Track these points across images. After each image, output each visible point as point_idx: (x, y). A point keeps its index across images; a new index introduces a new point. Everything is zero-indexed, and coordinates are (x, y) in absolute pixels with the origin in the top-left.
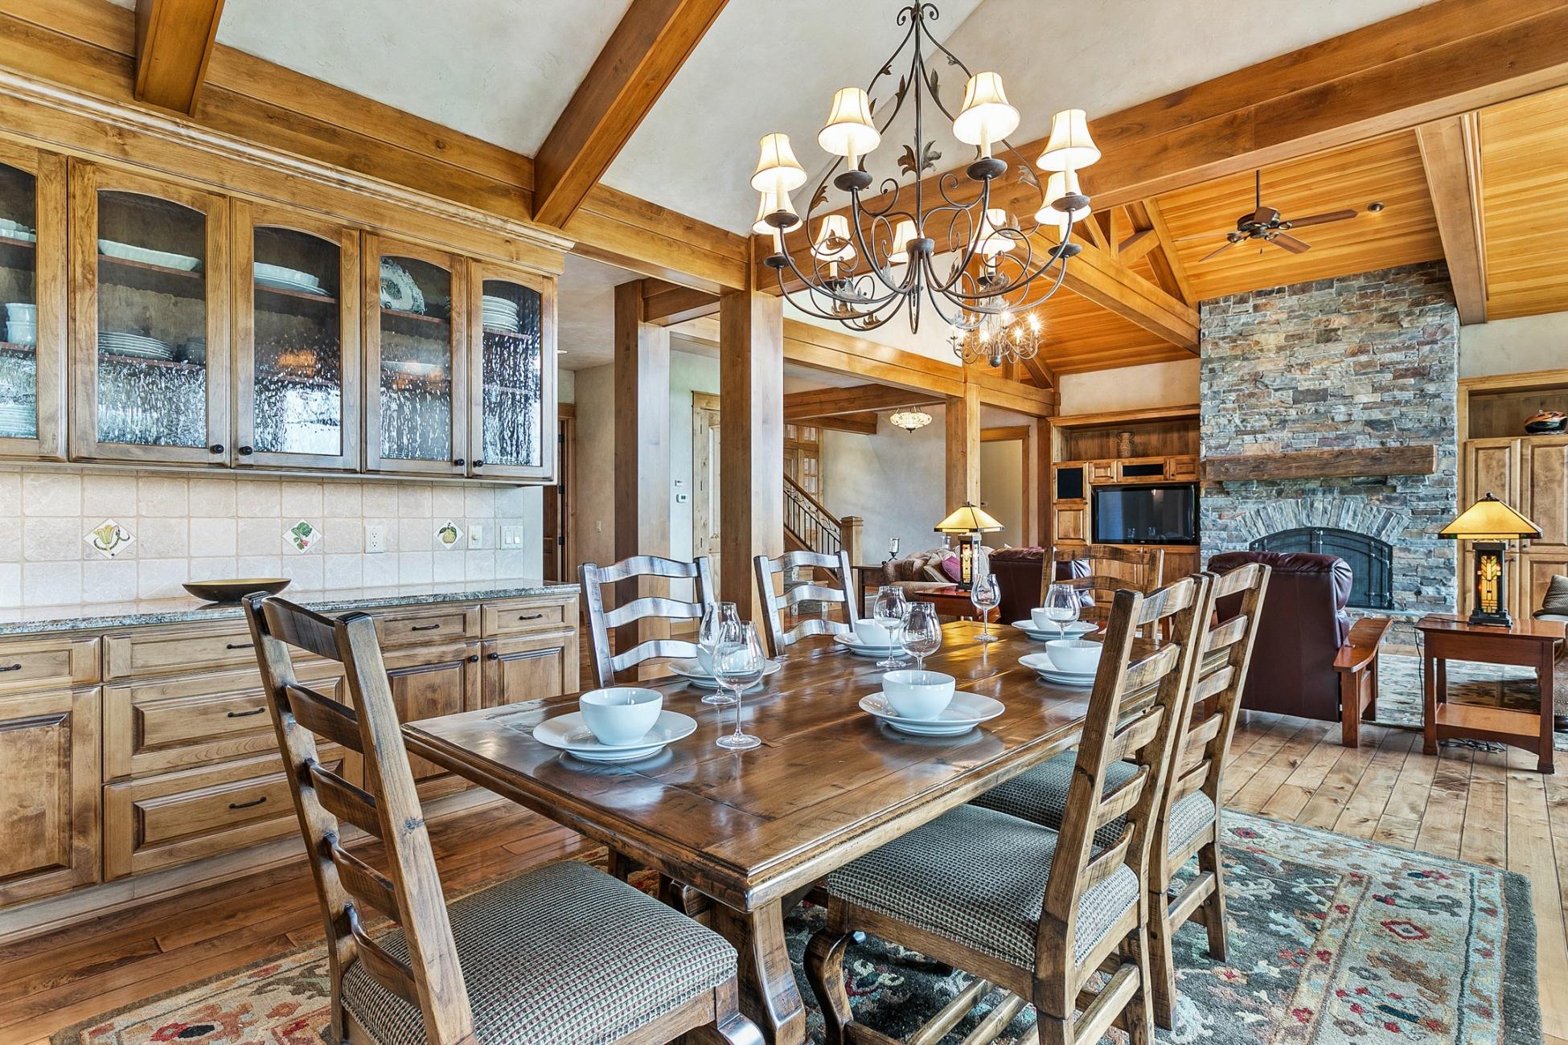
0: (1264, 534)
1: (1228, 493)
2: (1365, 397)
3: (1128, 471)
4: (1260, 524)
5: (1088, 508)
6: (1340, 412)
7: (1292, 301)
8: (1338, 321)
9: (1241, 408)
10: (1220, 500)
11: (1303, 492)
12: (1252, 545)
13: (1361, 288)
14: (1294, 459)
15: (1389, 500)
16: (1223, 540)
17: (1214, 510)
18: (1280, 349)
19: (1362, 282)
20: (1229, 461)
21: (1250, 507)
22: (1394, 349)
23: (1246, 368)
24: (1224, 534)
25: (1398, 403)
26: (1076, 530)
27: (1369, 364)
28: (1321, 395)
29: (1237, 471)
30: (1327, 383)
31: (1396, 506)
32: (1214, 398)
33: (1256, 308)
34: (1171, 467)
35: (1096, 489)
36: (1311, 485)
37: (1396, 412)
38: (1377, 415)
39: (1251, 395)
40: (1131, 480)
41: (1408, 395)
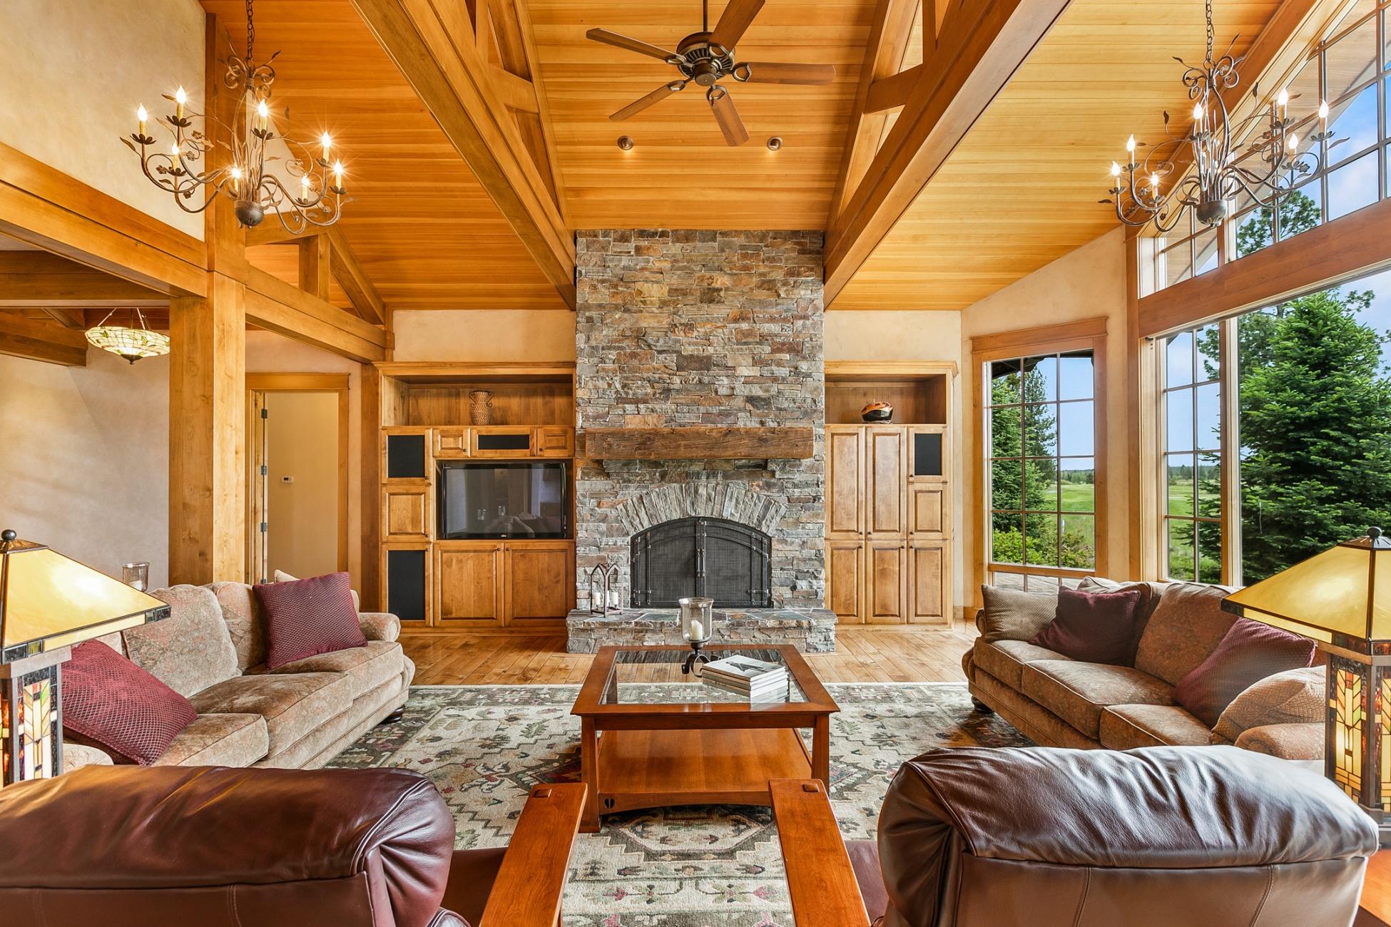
0: (647, 525)
1: (608, 475)
2: (745, 371)
3: (486, 442)
4: (643, 514)
5: (432, 492)
6: (723, 385)
7: (676, 249)
8: (721, 281)
9: (621, 369)
10: (600, 484)
11: (687, 475)
12: (633, 539)
13: (742, 247)
14: (683, 436)
15: (768, 486)
16: (602, 534)
17: (593, 496)
18: (663, 304)
19: (742, 240)
20: (613, 434)
21: (632, 493)
22: (772, 320)
23: (627, 322)
24: (603, 527)
25: (775, 379)
26: (415, 521)
27: (749, 333)
28: (704, 363)
29: (621, 448)
30: (711, 350)
31: (774, 494)
32: (591, 355)
33: (638, 250)
34: (538, 440)
35: (443, 465)
36: (696, 468)
37: (774, 389)
38: (757, 391)
39: (633, 355)
40: (490, 454)
41: (783, 372)
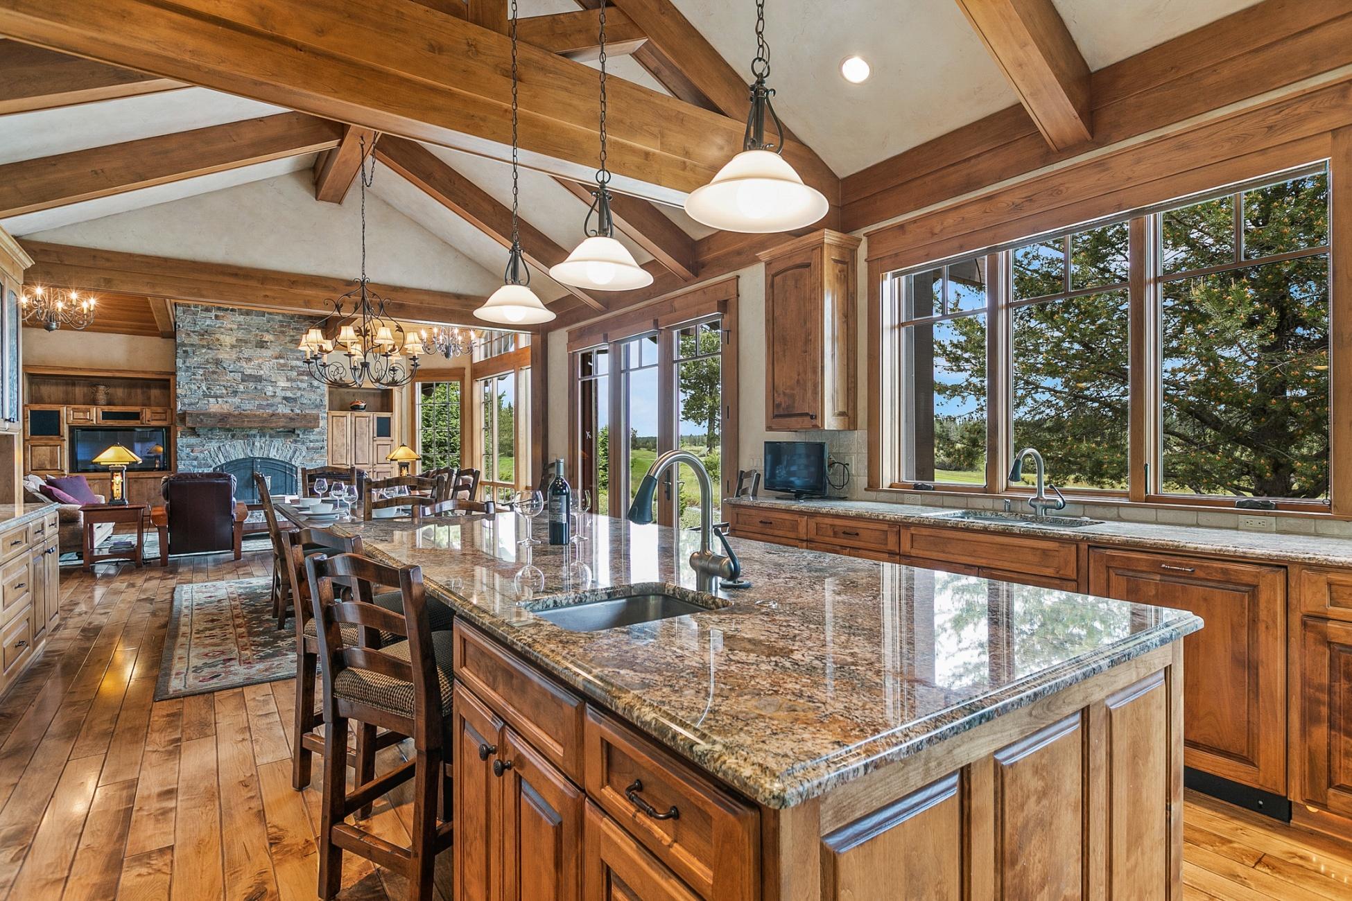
0: (223, 462)
1: (199, 436)
2: (282, 383)
3: (106, 416)
4: (220, 456)
5: (66, 445)
6: (269, 390)
7: (241, 318)
8: (268, 337)
9: (206, 379)
10: (193, 440)
11: (248, 436)
12: (215, 469)
13: (280, 321)
14: (247, 416)
15: (296, 441)
16: (194, 467)
17: (187, 446)
18: (233, 347)
19: (280, 318)
20: (203, 414)
21: (213, 445)
22: (297, 359)
23: (211, 355)
24: (195, 463)
25: (299, 389)
26: (53, 461)
27: (284, 365)
28: (258, 379)
29: (209, 422)
30: (262, 372)
31: (299, 445)
32: (186, 371)
33: (217, 317)
34: (147, 414)
35: (72, 429)
36: (253, 432)
37: (299, 394)
38: (289, 394)
39: (214, 373)
40: (110, 423)
41: (304, 385)
